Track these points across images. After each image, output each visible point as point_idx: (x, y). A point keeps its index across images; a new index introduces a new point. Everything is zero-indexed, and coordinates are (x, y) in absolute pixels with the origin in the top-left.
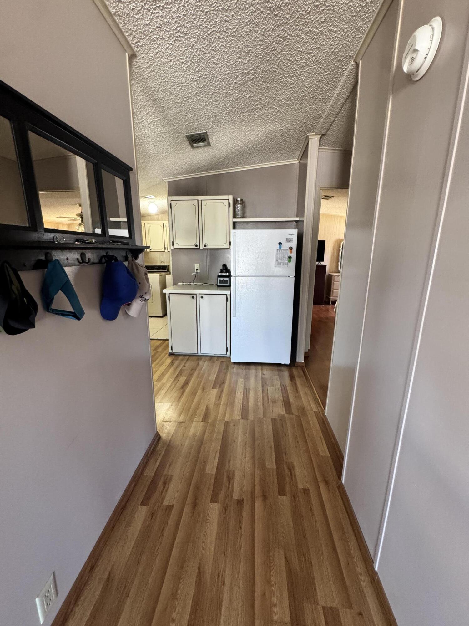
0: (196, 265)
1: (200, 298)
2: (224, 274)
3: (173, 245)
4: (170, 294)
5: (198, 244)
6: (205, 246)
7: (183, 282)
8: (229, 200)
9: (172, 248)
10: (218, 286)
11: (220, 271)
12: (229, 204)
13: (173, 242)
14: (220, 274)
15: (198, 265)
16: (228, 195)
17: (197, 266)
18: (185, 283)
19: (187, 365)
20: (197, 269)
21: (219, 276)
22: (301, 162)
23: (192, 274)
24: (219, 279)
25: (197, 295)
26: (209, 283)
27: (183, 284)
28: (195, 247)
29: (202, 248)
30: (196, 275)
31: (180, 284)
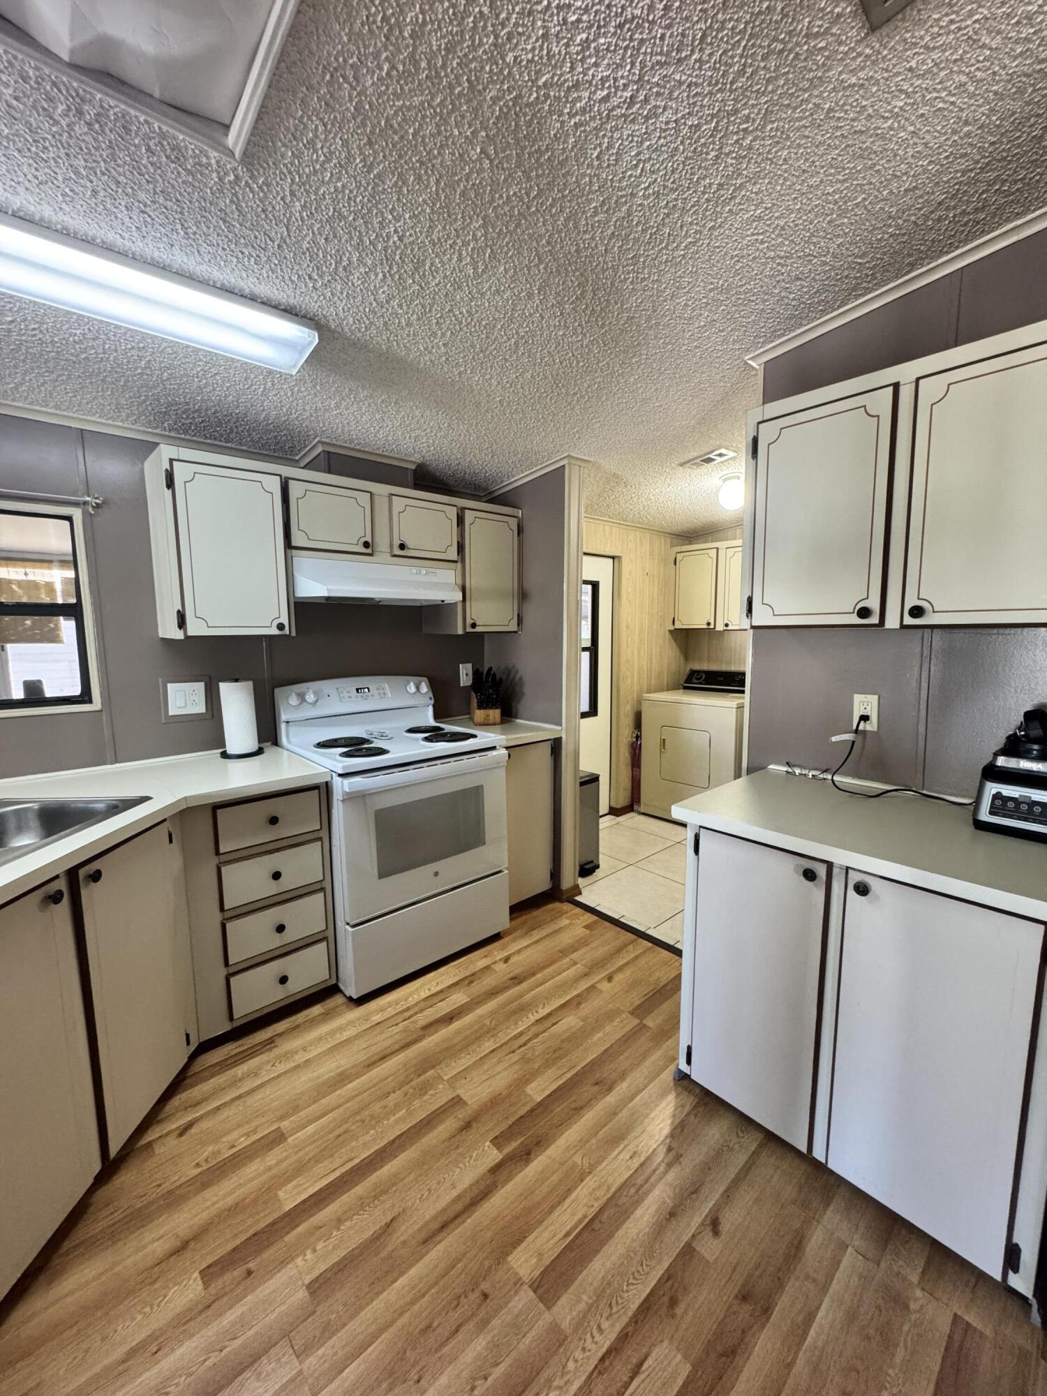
0: (858, 698)
1: (851, 893)
2: (1025, 764)
3: (750, 610)
4: (701, 827)
5: (874, 604)
6: (917, 612)
7: (788, 764)
10: (981, 826)
11: (999, 741)
14: (1001, 761)
15: (874, 699)
17: (864, 703)
18: (798, 771)
19: (730, 1219)
20: (865, 718)
21: (992, 773)
23: (834, 739)
24: (992, 788)
25: (835, 871)
26: (925, 792)
27: (790, 770)
28: (856, 620)
29: (897, 626)
30: (854, 742)
31: (777, 768)
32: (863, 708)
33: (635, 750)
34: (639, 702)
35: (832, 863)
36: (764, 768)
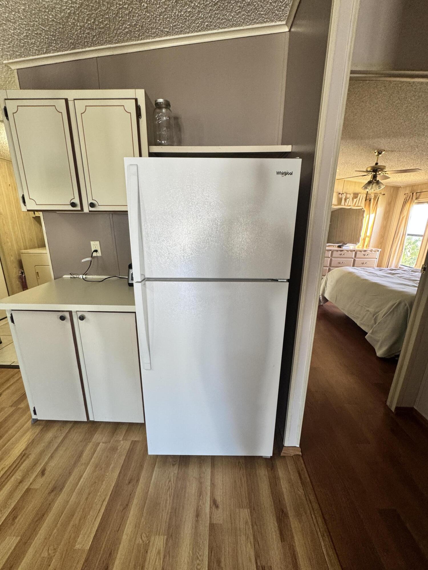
0: (92, 243)
1: (80, 320)
3: (24, 202)
4: (12, 310)
5: (77, 201)
6: (92, 205)
8: (136, 100)
9: (24, 209)
10: (130, 285)
12: (138, 109)
13: (23, 198)
15: (98, 243)
16: (135, 89)
17: (95, 245)
20: (96, 251)
22: (292, 30)
23: (83, 261)
24: (131, 271)
25: (73, 314)
26: (120, 277)
27: (72, 276)
28: (70, 208)
29: (88, 211)
30: (91, 261)
31: (67, 276)
32: (94, 247)
33: (22, 280)
34: (19, 255)
35: (71, 311)
36: (61, 277)
